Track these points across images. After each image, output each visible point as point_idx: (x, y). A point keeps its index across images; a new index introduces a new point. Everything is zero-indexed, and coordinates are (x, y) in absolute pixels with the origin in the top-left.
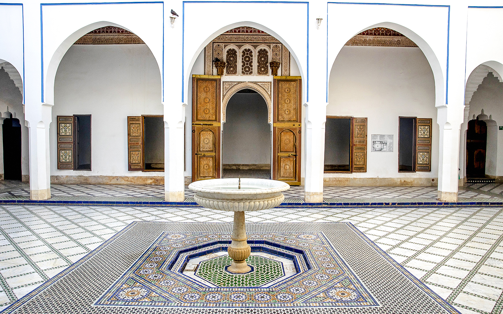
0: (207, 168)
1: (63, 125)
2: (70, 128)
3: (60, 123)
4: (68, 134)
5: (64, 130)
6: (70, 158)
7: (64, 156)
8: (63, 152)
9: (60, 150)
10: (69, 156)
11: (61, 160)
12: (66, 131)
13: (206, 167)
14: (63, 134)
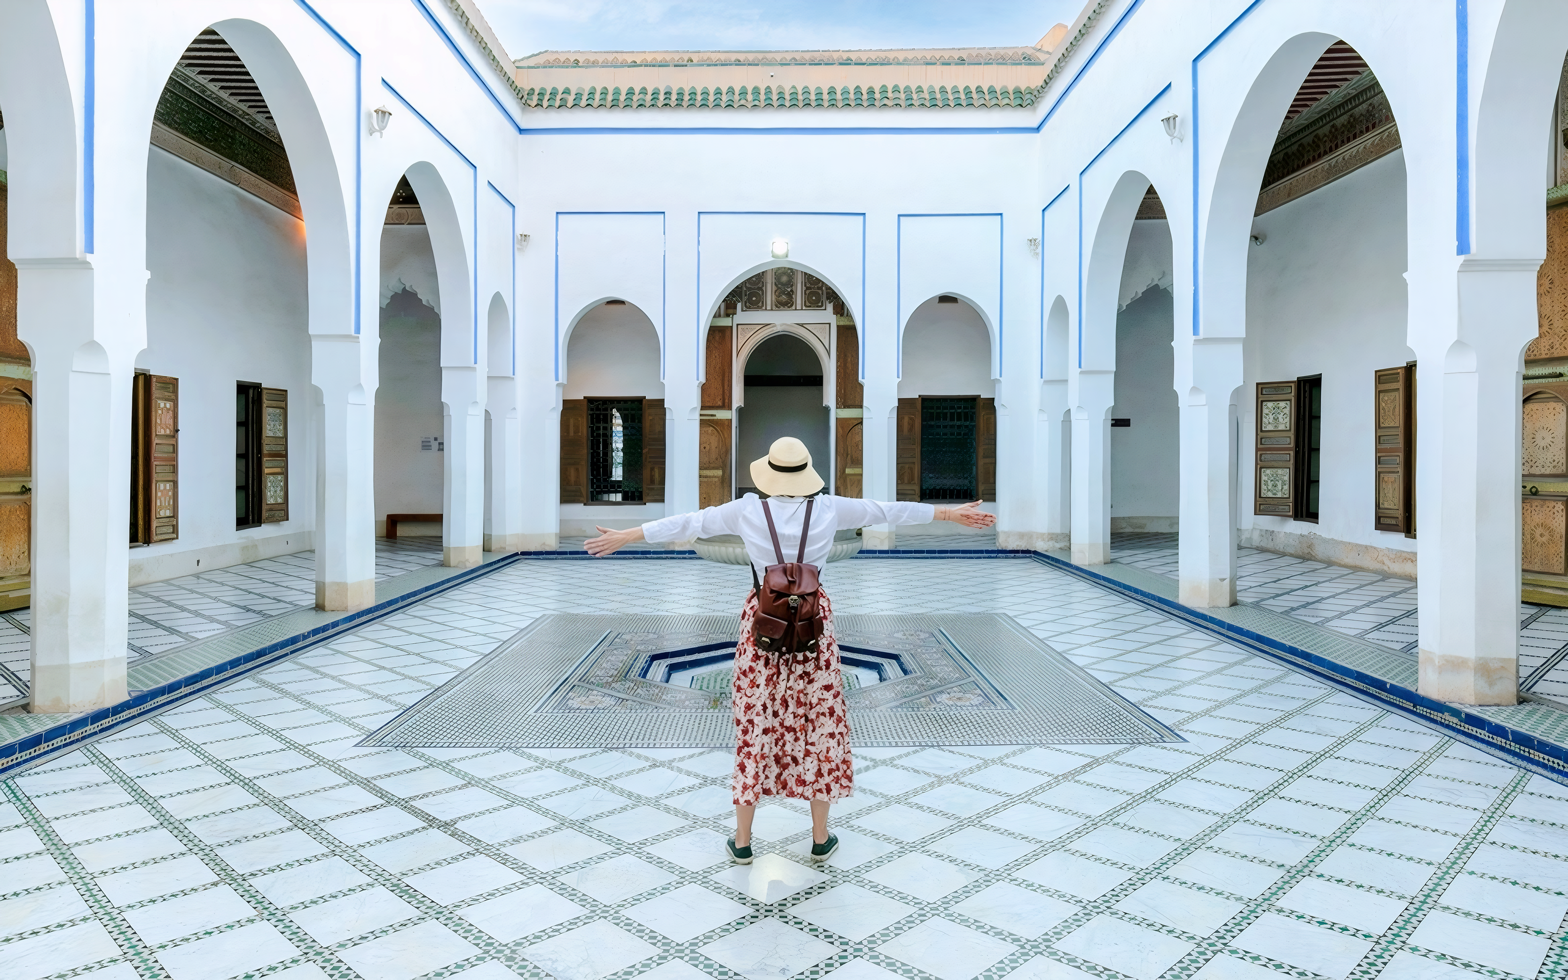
0: (1544, 539)
1: (1270, 404)
2: (1287, 411)
3: (1262, 402)
4: (1282, 427)
5: (1271, 417)
6: (1286, 487)
7: (1270, 484)
8: (1268, 471)
9: (1261, 468)
10: (1283, 484)
11: (1263, 491)
12: (1276, 419)
13: (1541, 535)
14: (1270, 428)
